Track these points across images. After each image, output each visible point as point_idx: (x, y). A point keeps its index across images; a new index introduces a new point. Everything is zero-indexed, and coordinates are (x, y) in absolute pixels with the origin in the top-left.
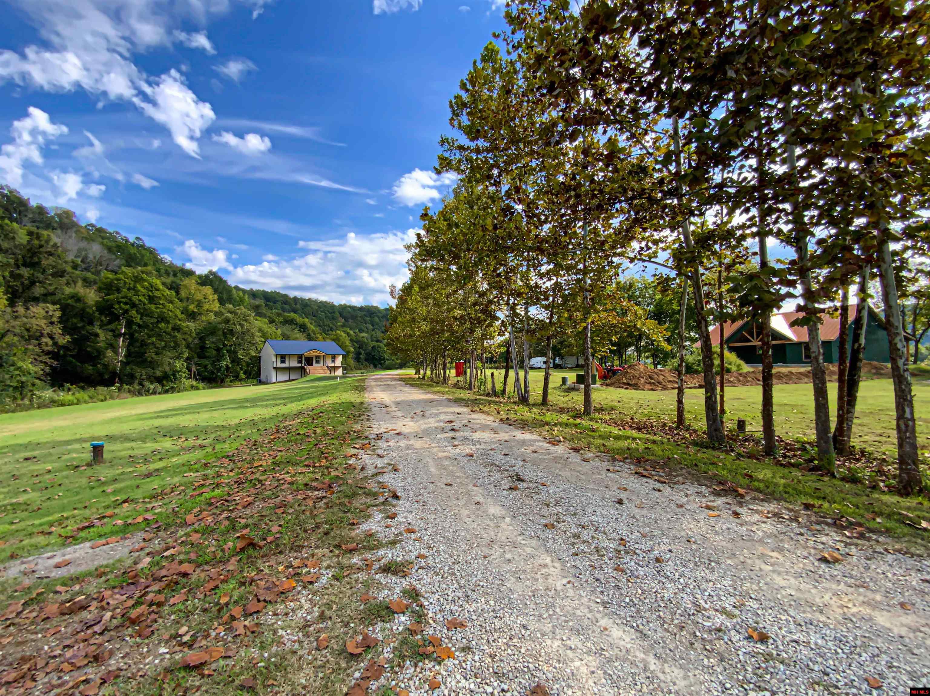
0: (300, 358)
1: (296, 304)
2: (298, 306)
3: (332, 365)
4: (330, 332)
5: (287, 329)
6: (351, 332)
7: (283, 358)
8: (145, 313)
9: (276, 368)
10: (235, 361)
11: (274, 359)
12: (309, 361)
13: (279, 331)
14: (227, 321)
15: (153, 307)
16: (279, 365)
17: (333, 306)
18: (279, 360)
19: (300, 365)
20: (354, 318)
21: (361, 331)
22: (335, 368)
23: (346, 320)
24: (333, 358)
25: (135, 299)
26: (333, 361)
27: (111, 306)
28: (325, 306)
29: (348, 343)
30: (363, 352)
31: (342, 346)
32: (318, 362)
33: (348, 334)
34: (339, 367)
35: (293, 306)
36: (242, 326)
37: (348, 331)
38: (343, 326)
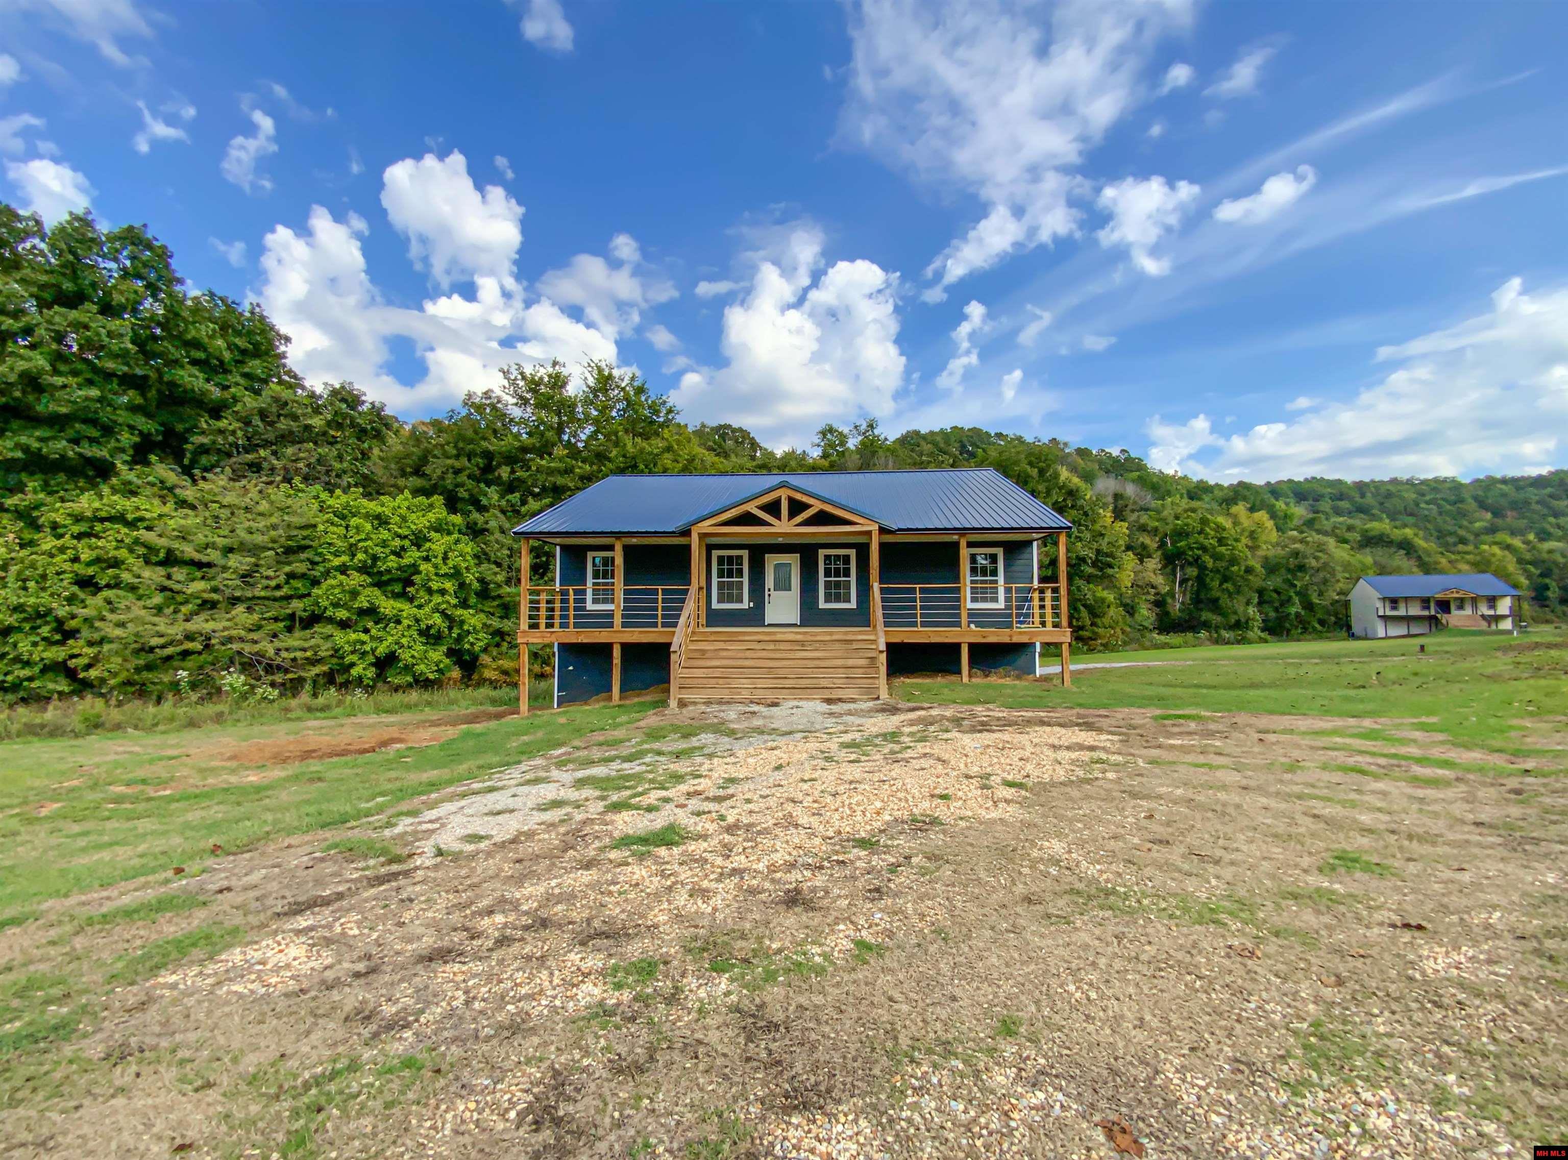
0: (1425, 602)
1: (1363, 496)
2: (1369, 499)
3: (1491, 612)
4: (1461, 547)
5: (1381, 554)
6: (1517, 542)
7: (1394, 602)
8: (1216, 557)
9: (1385, 618)
10: (1309, 606)
11: (1379, 605)
12: (1444, 606)
13: (1369, 560)
14: (1296, 554)
15: (1223, 549)
16: (1389, 613)
17: (1455, 486)
18: (1388, 605)
19: (1426, 613)
20: (1520, 506)
21: (1544, 536)
22: (1498, 618)
23: (1497, 513)
24: (1492, 601)
25: (1206, 542)
26: (1492, 606)
27: (1184, 553)
28: (1435, 490)
29: (1512, 566)
30: (1553, 584)
31: (1501, 574)
32: (1461, 607)
33: (1508, 547)
34: (1504, 617)
35: (1358, 499)
36: (1317, 558)
37: (1509, 540)
38: (1492, 530)
